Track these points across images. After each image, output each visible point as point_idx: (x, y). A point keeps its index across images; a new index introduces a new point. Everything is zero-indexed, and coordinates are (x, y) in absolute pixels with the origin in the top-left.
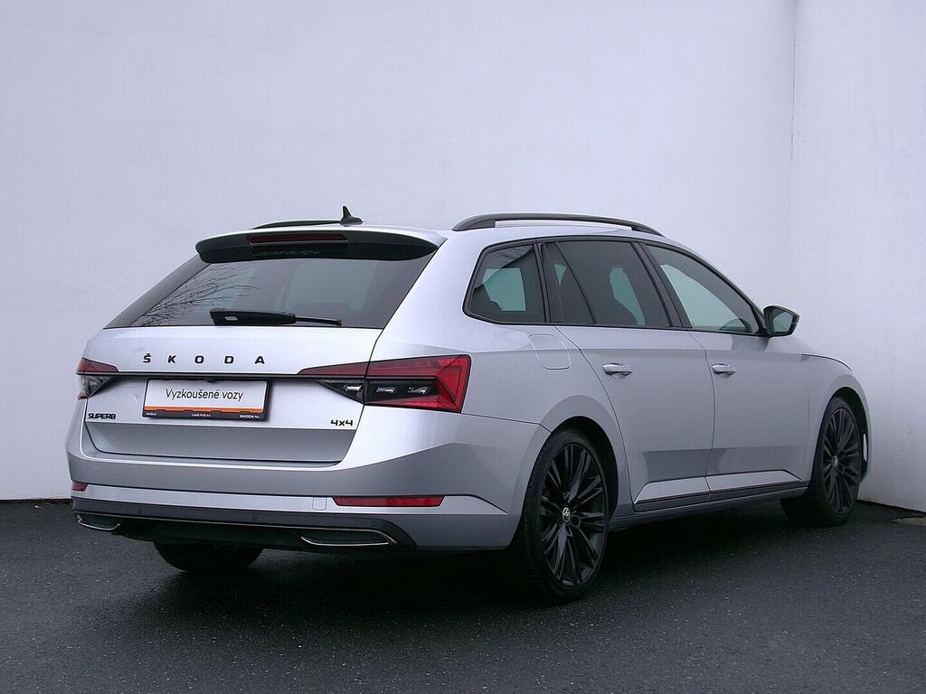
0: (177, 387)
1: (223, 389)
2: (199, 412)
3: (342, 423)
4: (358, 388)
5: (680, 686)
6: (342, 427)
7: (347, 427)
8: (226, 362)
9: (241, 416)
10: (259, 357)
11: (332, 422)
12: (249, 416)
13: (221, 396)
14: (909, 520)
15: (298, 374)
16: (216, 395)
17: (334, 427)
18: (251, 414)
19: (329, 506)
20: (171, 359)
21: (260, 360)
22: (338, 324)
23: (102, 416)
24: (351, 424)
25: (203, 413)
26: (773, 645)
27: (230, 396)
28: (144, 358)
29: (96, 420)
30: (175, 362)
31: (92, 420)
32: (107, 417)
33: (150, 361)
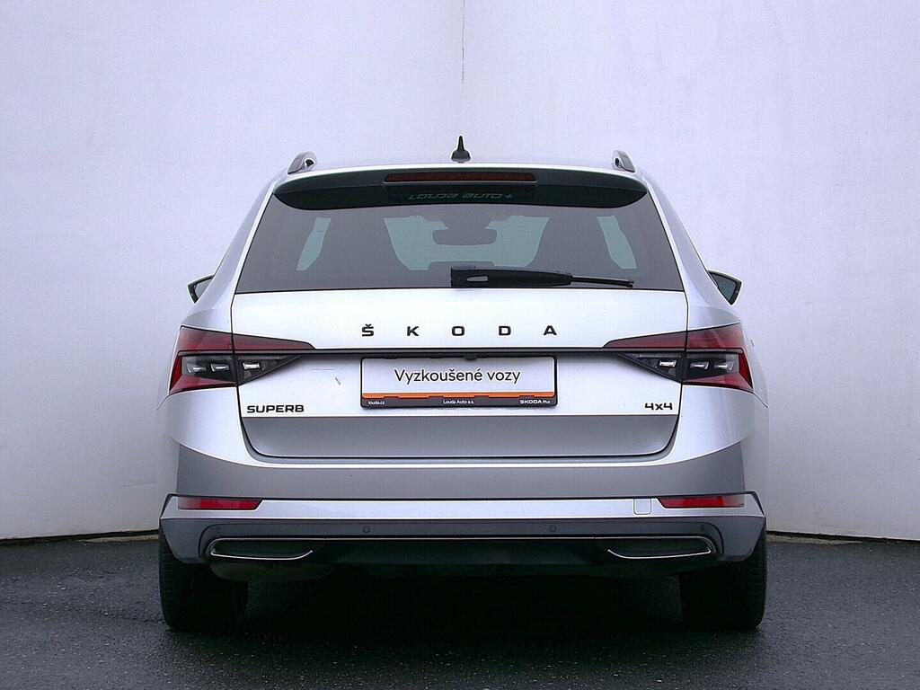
0: (411, 368)
1: (486, 368)
2: (455, 399)
3: (659, 407)
4: (672, 364)
6: (659, 412)
7: (666, 411)
8: (500, 334)
9: (522, 402)
10: (549, 327)
11: (646, 407)
12: (534, 402)
13: (485, 376)
15: (604, 347)
16: (477, 377)
17: (649, 412)
18: (537, 399)
19: (653, 509)
20: (411, 331)
21: (550, 330)
22: (628, 285)
23: (278, 409)
24: (671, 407)
25: (461, 399)
27: (500, 376)
28: (364, 331)
29: (265, 414)
30: (416, 335)
31: (256, 414)
32: (287, 410)
33: (372, 334)
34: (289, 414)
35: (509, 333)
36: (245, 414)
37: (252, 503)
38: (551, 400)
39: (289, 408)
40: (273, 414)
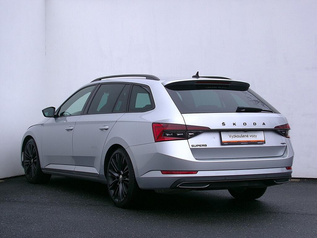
0: (233, 134)
1: (249, 134)
2: (244, 142)
3: (283, 144)
8: (254, 125)
9: (258, 143)
10: (264, 123)
11: (281, 143)
12: (260, 143)
13: (249, 136)
15: (274, 128)
16: (247, 136)
20: (234, 124)
23: (200, 146)
24: (285, 144)
25: (245, 142)
27: (252, 136)
28: (222, 124)
29: (196, 147)
30: (235, 125)
31: (194, 147)
32: (202, 146)
33: (225, 125)
34: (203, 147)
35: (256, 125)
36: (191, 147)
37: (196, 172)
38: (264, 142)
39: (203, 145)
40: (199, 147)
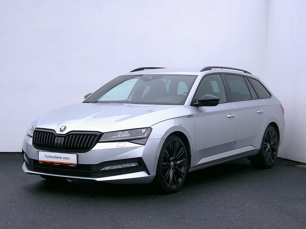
5: (214, 218)
14: (300, 165)
26: (247, 205)
